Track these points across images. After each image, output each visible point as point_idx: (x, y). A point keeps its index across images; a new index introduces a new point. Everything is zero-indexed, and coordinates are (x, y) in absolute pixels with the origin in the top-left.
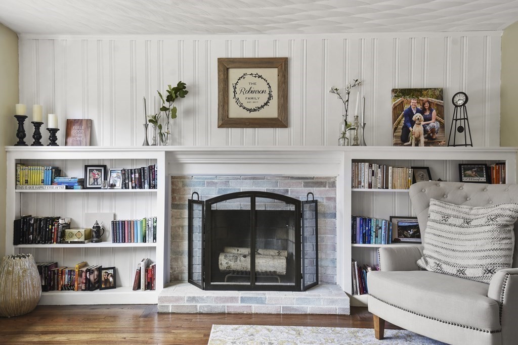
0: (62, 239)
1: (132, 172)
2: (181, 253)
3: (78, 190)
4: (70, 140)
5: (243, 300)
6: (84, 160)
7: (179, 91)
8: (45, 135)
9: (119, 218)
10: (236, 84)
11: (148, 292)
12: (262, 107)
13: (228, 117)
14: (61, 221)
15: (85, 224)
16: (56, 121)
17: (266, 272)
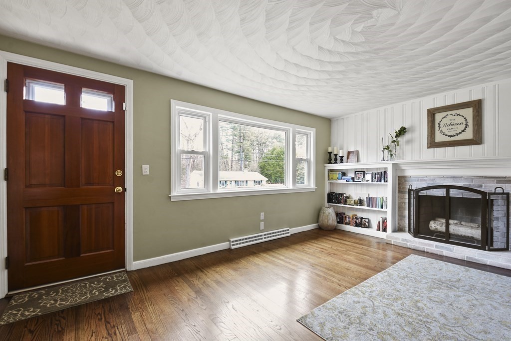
0: (345, 202)
1: (376, 174)
2: (404, 217)
3: (351, 182)
4: (349, 160)
5: (437, 246)
6: (355, 169)
7: (402, 132)
8: (339, 159)
9: (371, 196)
10: (440, 122)
11: (384, 233)
12: (460, 133)
13: (434, 142)
14: (344, 195)
15: (355, 198)
16: (343, 153)
17: (465, 236)
